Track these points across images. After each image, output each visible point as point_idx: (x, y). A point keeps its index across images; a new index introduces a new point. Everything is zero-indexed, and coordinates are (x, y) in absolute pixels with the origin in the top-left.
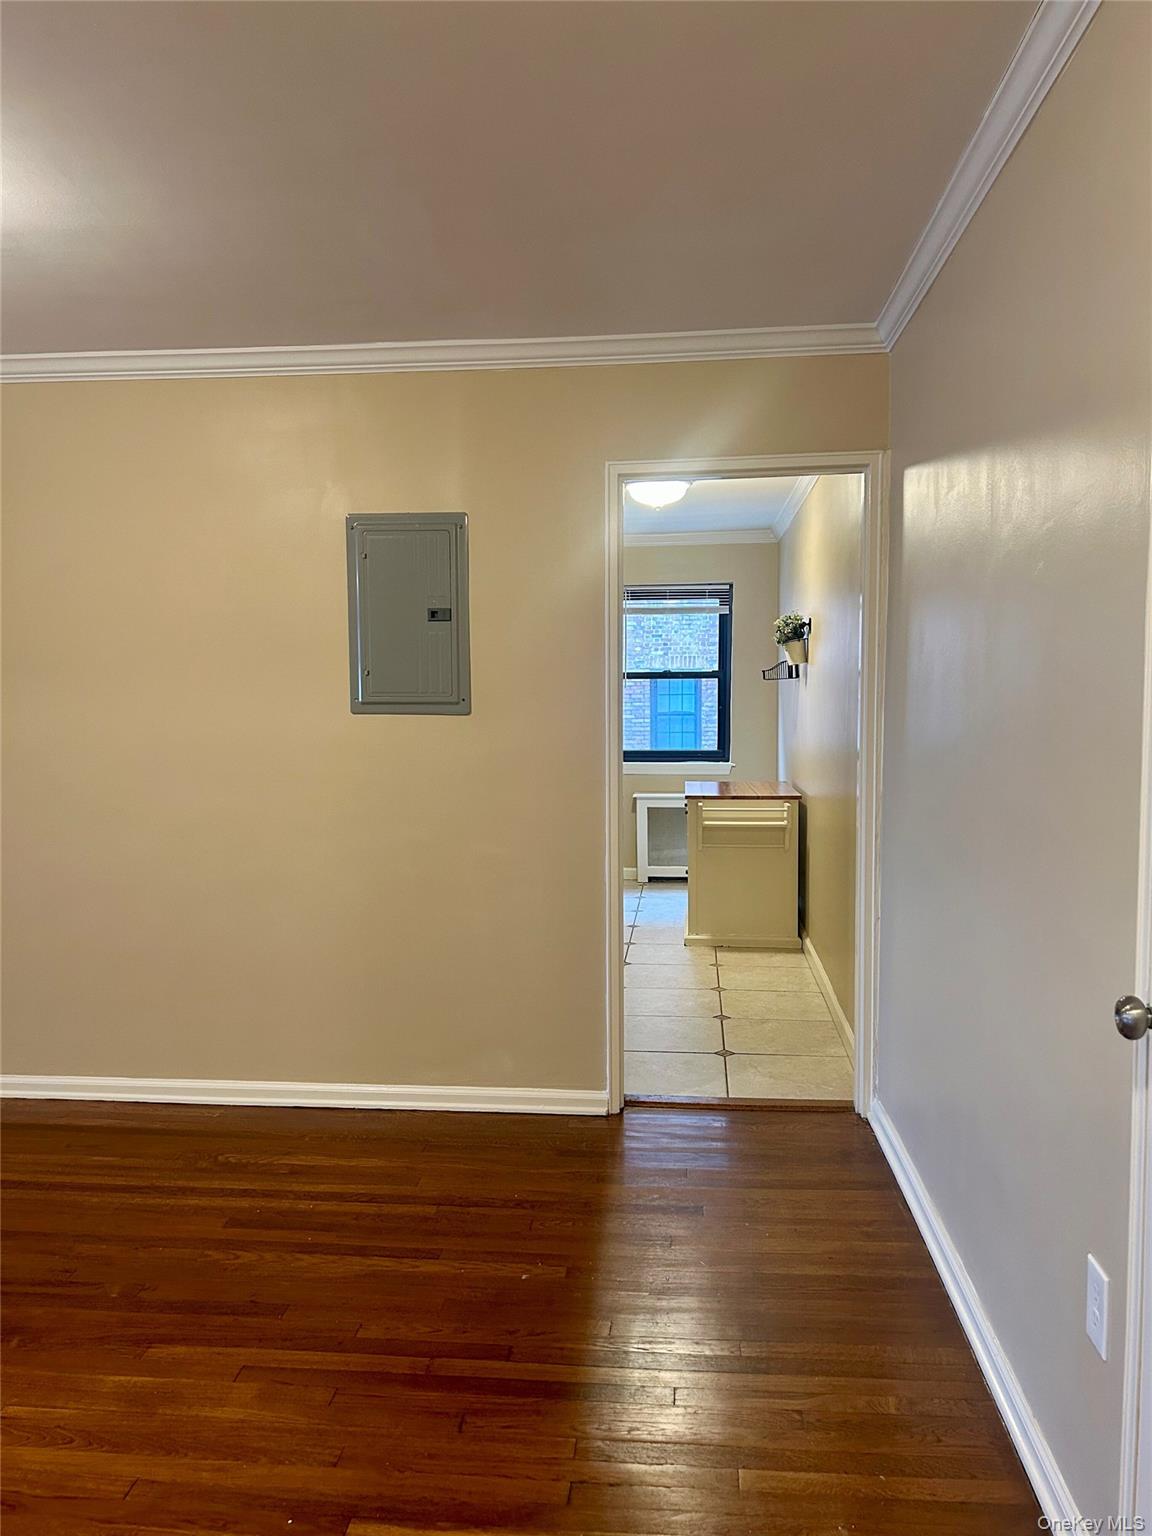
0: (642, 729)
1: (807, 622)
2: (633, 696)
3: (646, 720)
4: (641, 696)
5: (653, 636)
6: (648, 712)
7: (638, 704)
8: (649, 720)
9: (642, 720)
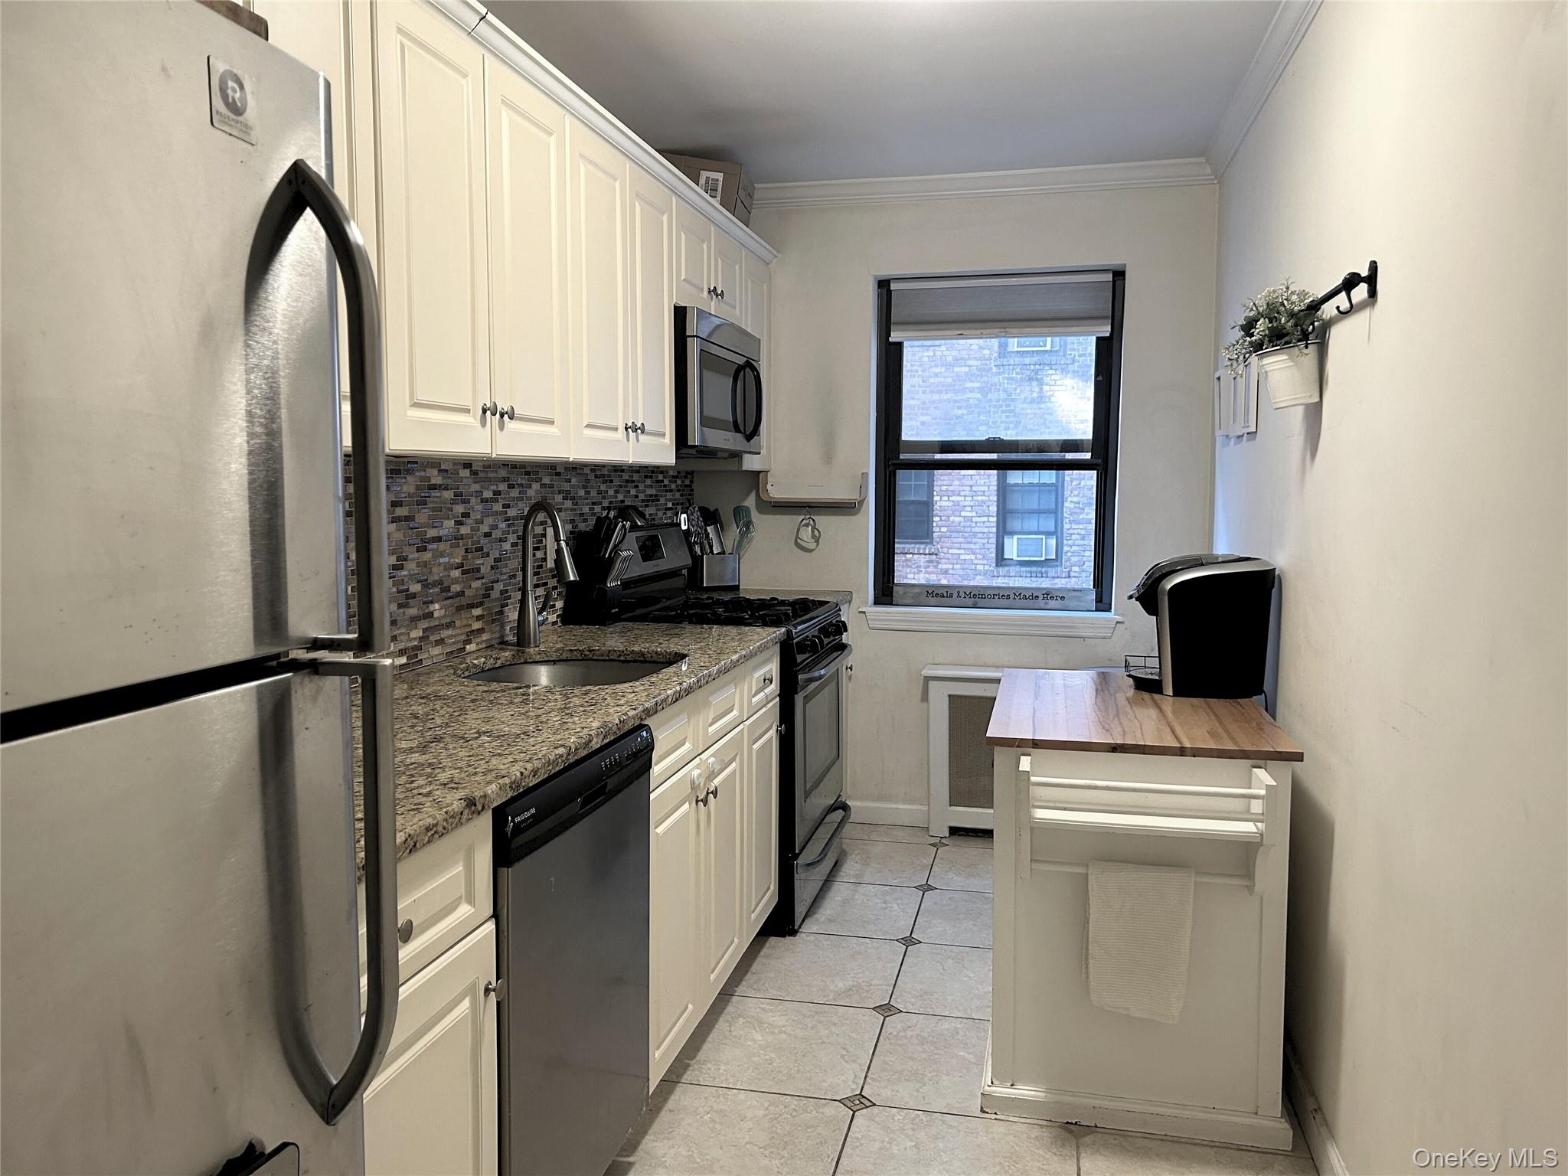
0: (986, 530)
1: (1364, 273)
2: (974, 489)
3: (991, 519)
4: (986, 488)
5: (1003, 412)
6: (994, 508)
7: (980, 498)
8: (995, 519)
9: (985, 519)
